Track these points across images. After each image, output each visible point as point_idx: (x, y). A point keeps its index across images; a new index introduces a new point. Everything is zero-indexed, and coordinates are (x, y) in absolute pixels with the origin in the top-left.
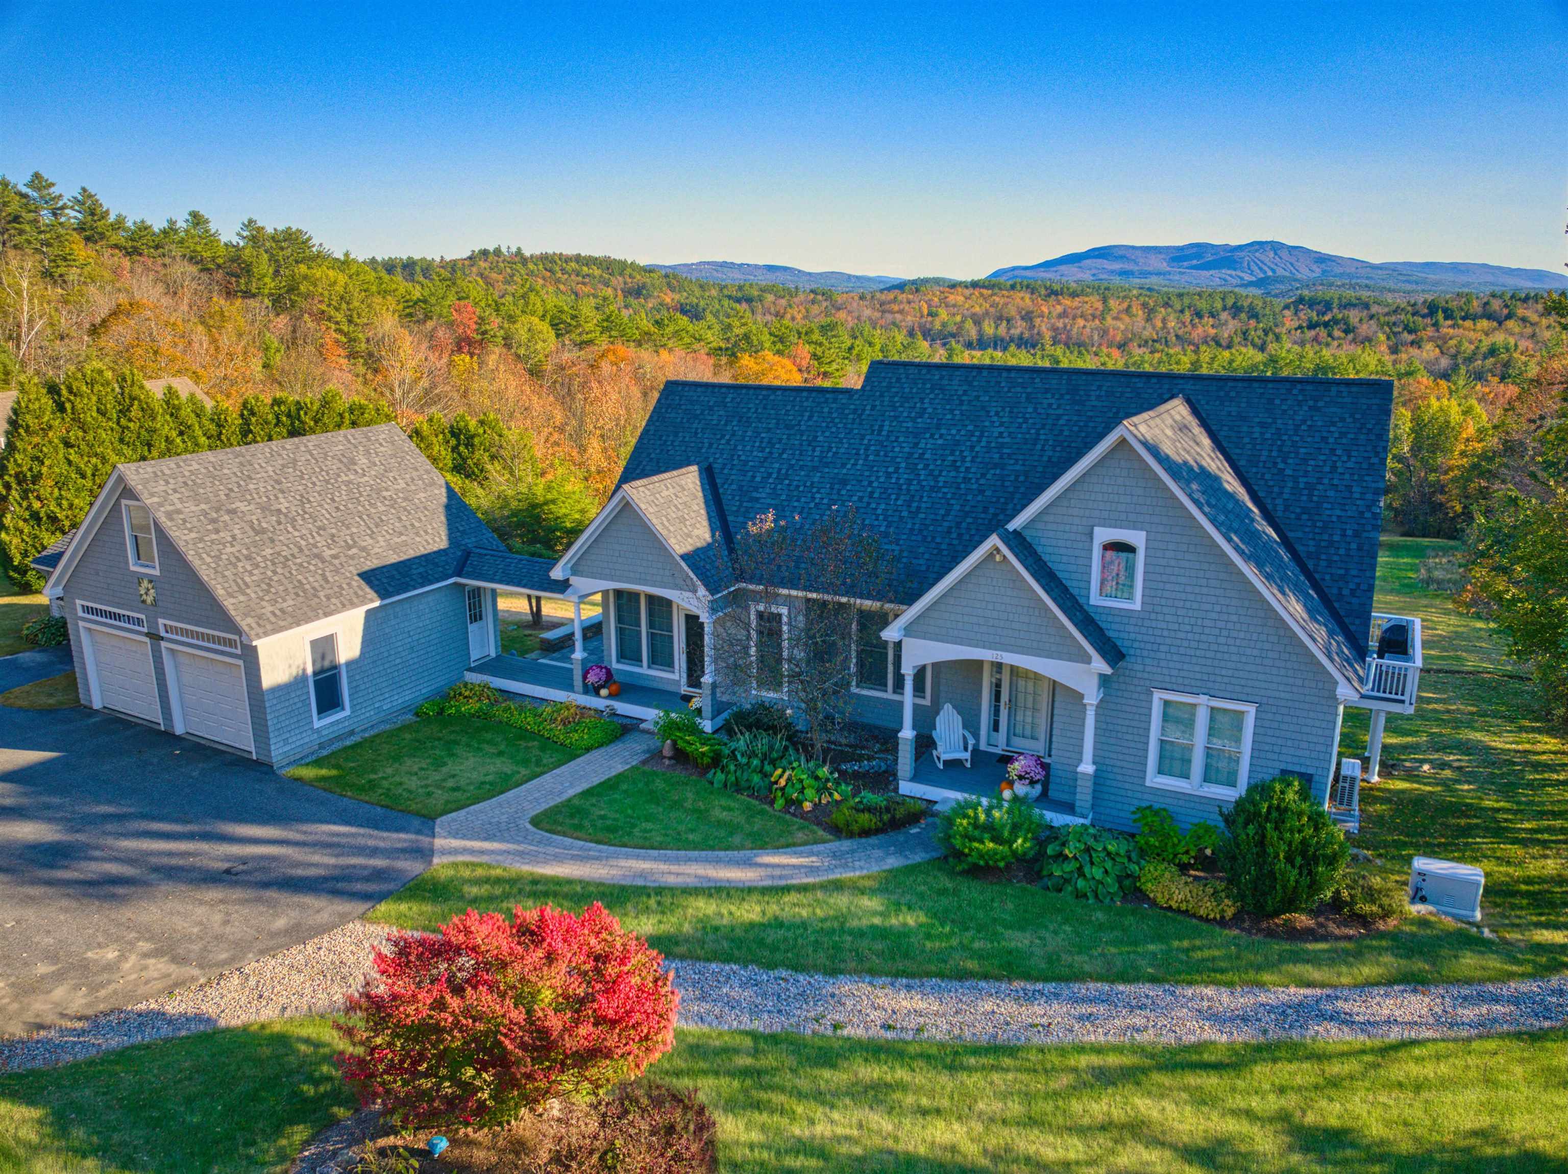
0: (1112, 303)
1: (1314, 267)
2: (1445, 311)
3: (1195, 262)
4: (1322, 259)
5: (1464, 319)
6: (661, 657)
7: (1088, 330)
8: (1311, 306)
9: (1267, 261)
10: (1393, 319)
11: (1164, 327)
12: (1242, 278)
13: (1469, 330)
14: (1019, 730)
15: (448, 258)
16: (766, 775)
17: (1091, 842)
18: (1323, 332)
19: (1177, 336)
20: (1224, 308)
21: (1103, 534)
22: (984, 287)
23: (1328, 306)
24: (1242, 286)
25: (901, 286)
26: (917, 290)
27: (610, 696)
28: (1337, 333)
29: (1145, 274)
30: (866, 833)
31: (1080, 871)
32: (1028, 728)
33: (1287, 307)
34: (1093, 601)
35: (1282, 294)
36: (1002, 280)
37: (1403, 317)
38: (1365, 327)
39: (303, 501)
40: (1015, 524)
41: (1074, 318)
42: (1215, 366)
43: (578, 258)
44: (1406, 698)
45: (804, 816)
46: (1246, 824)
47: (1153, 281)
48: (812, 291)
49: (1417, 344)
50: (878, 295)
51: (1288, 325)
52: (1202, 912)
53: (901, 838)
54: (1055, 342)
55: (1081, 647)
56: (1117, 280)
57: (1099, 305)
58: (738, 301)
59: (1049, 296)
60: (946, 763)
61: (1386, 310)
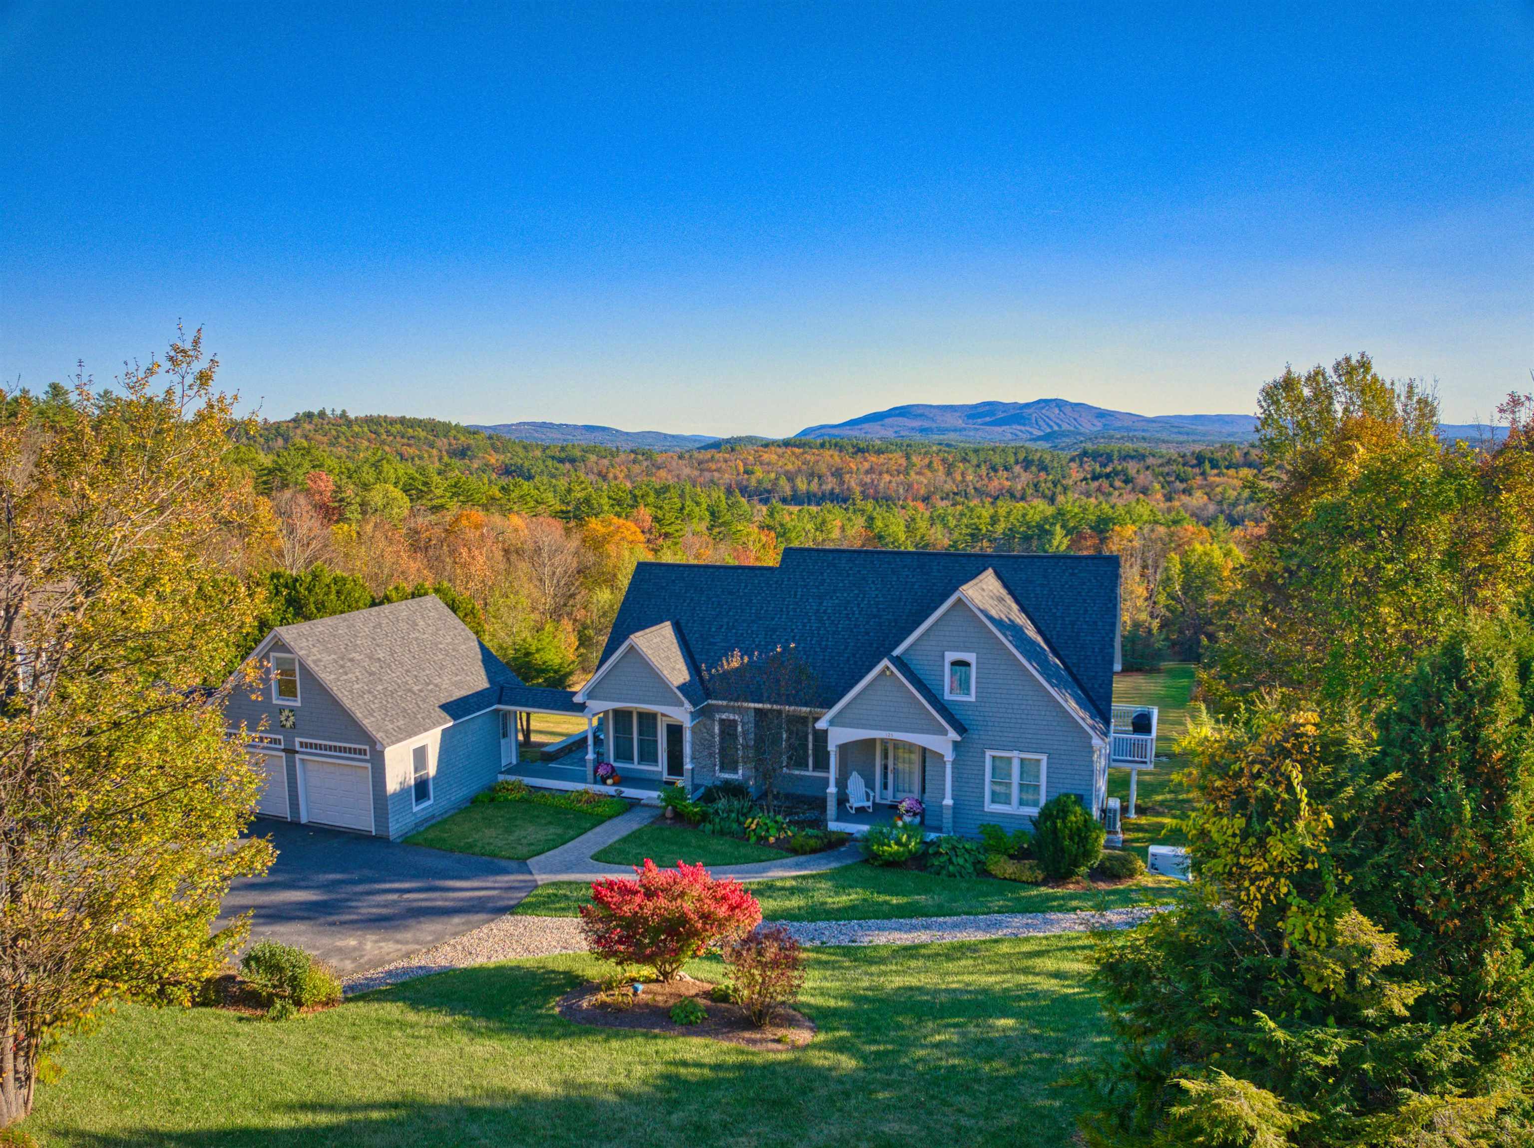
0: (914, 459)
1: (1096, 422)
2: (1211, 461)
3: (988, 419)
4: (1102, 414)
5: (1227, 468)
6: (648, 755)
7: (894, 484)
8: (1094, 460)
9: (1052, 416)
10: (1166, 469)
11: (963, 481)
12: (1031, 434)
13: (1233, 478)
14: (901, 788)
15: (272, 420)
16: (740, 823)
17: (955, 843)
18: (1105, 483)
19: (975, 489)
20: (1017, 463)
21: (951, 656)
22: (798, 446)
23: (1109, 458)
24: (1031, 440)
25: (717, 445)
26: (733, 450)
27: (614, 784)
28: (1117, 483)
29: (942, 431)
30: (814, 851)
31: (950, 861)
32: (907, 785)
33: (1072, 460)
34: (946, 698)
35: (1068, 447)
36: (810, 438)
37: (1174, 467)
38: (1142, 476)
39: (392, 653)
40: (897, 652)
41: (880, 474)
42: (1011, 519)
43: (402, 421)
44: (1147, 760)
45: (770, 846)
46: (1045, 822)
47: (951, 437)
48: (632, 451)
49: (1188, 492)
50: (696, 454)
51: (1073, 478)
52: (1024, 879)
53: (836, 853)
54: (865, 497)
55: (941, 725)
56: (917, 436)
57: (903, 461)
58: (561, 461)
59: (856, 453)
60: (857, 809)
61: (1160, 461)
